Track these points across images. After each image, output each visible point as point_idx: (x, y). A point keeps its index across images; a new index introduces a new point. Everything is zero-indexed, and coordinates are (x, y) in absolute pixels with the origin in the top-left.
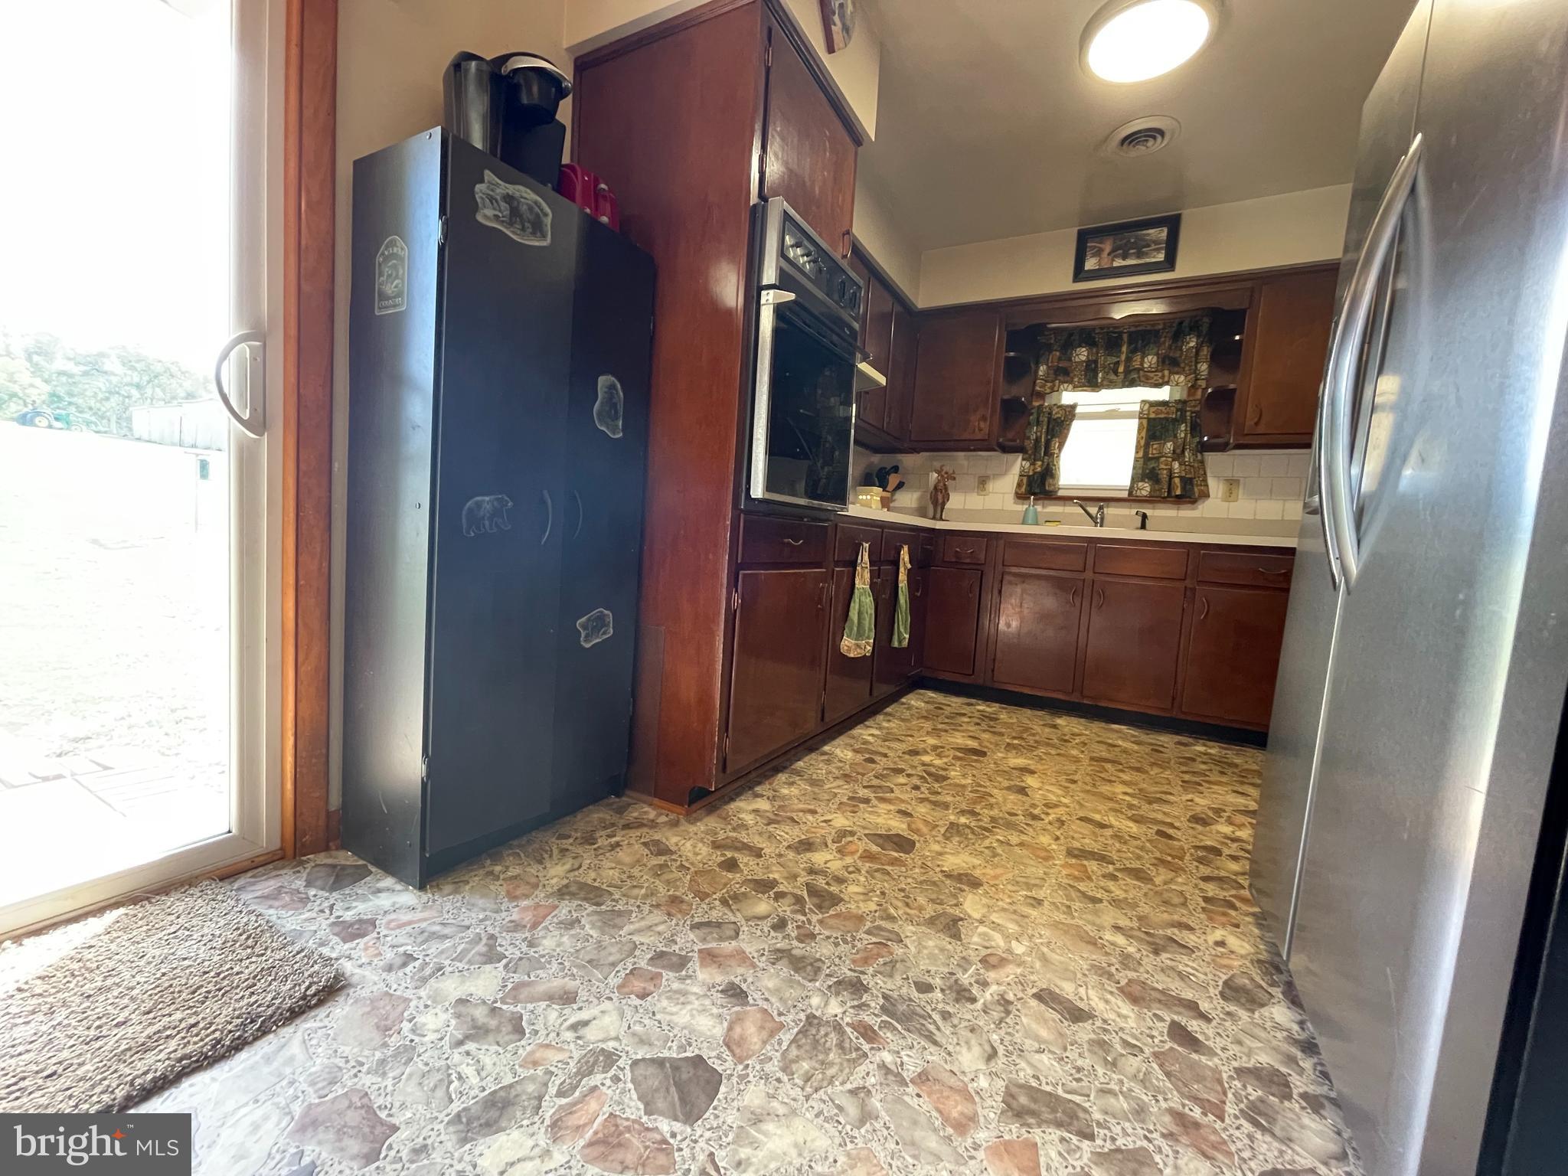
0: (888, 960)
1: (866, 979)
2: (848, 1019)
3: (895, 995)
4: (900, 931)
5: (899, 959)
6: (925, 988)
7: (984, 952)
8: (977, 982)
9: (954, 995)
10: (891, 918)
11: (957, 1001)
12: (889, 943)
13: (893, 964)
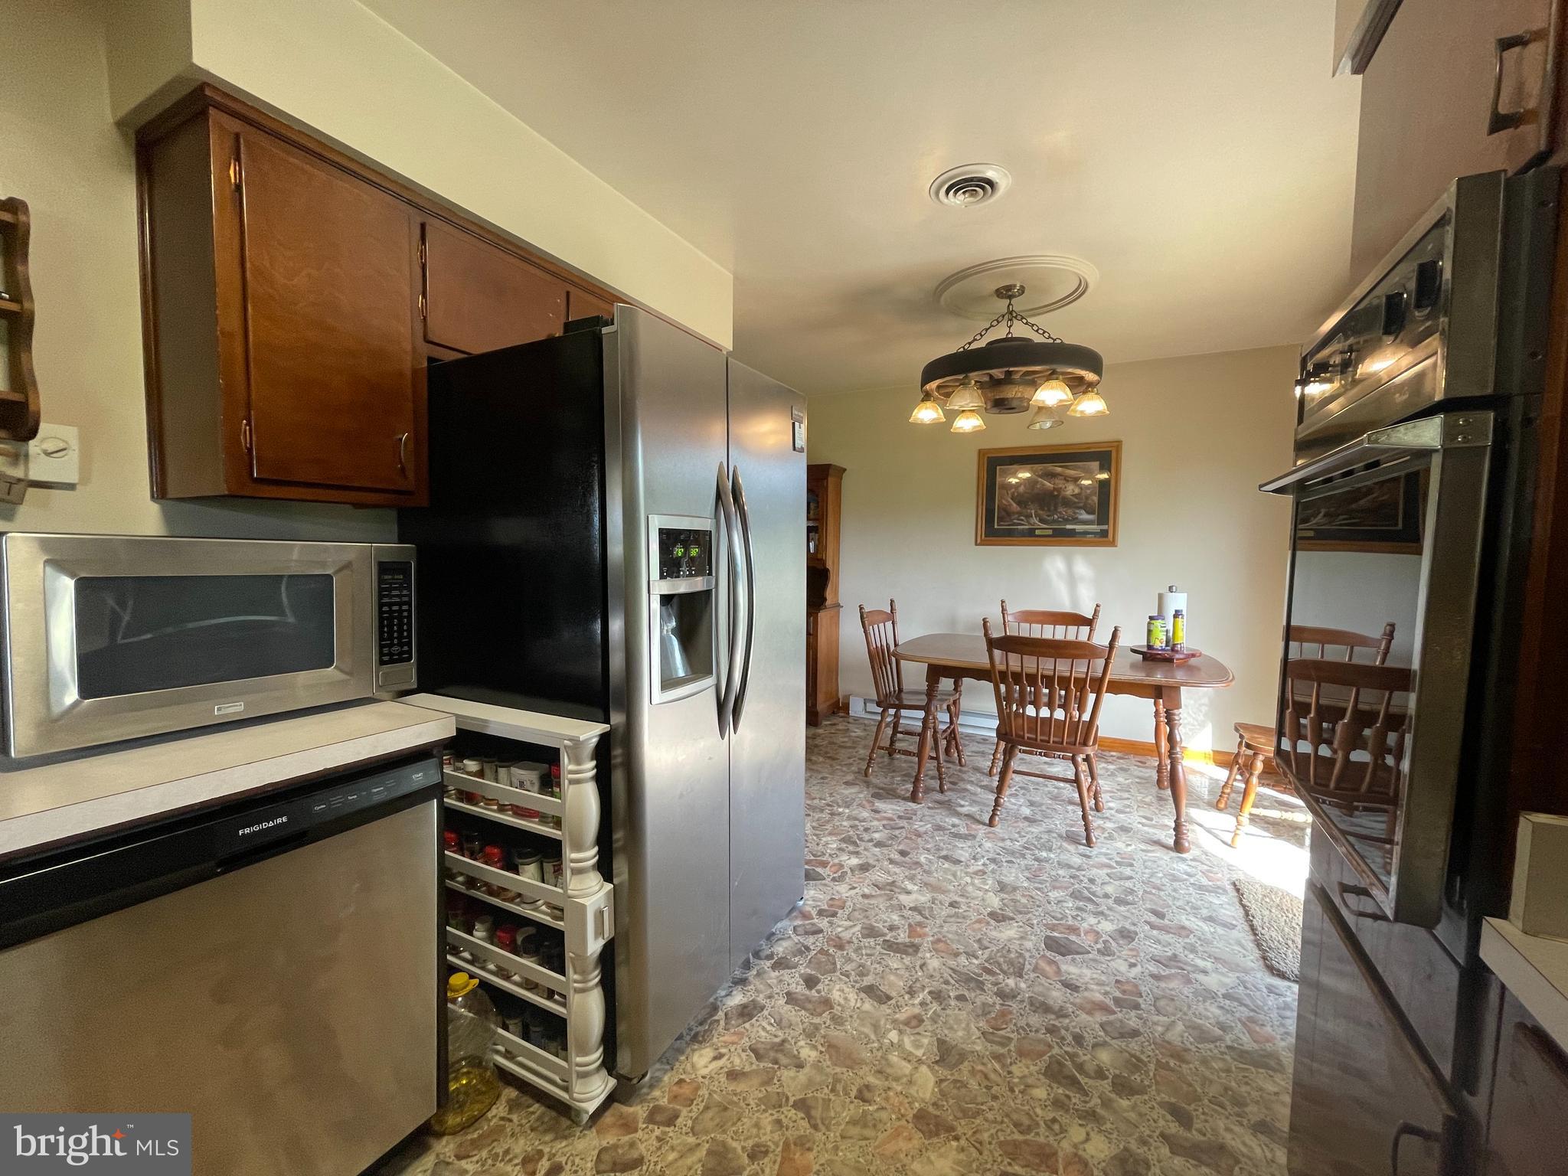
0: (988, 1016)
1: (998, 1001)
2: (1001, 977)
3: (978, 992)
4: (987, 1044)
5: (981, 1018)
6: (961, 998)
7: (920, 1029)
8: (927, 1004)
9: (942, 995)
10: (998, 1057)
11: (940, 991)
12: (991, 1030)
13: (985, 1014)
